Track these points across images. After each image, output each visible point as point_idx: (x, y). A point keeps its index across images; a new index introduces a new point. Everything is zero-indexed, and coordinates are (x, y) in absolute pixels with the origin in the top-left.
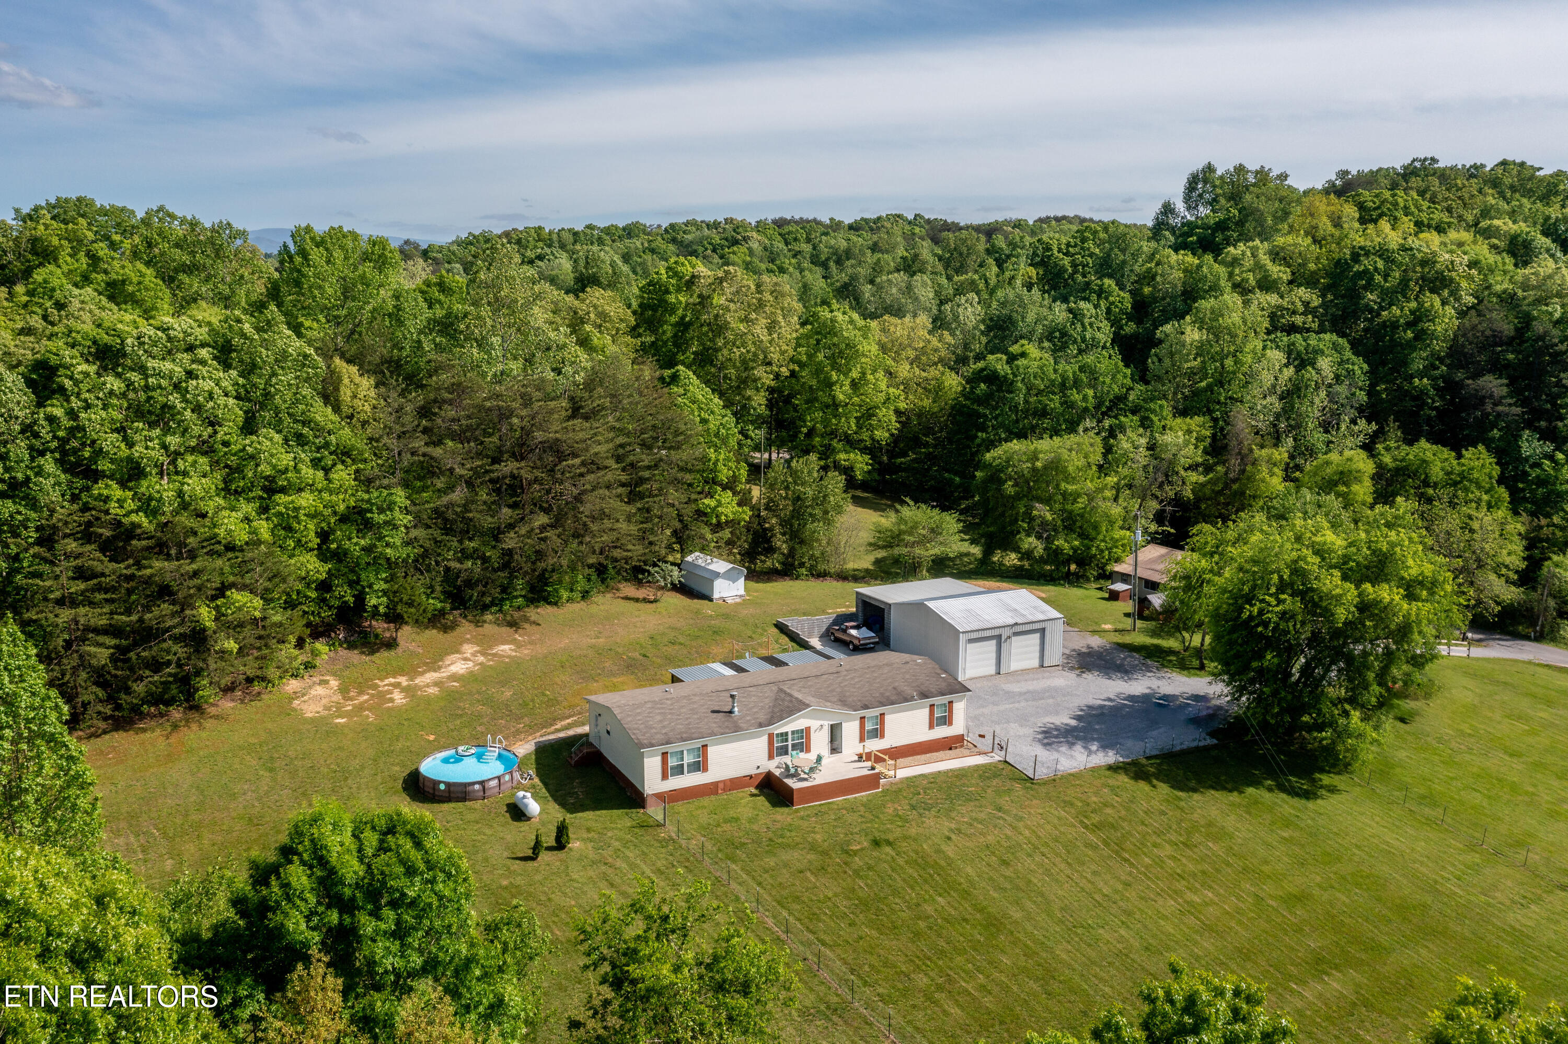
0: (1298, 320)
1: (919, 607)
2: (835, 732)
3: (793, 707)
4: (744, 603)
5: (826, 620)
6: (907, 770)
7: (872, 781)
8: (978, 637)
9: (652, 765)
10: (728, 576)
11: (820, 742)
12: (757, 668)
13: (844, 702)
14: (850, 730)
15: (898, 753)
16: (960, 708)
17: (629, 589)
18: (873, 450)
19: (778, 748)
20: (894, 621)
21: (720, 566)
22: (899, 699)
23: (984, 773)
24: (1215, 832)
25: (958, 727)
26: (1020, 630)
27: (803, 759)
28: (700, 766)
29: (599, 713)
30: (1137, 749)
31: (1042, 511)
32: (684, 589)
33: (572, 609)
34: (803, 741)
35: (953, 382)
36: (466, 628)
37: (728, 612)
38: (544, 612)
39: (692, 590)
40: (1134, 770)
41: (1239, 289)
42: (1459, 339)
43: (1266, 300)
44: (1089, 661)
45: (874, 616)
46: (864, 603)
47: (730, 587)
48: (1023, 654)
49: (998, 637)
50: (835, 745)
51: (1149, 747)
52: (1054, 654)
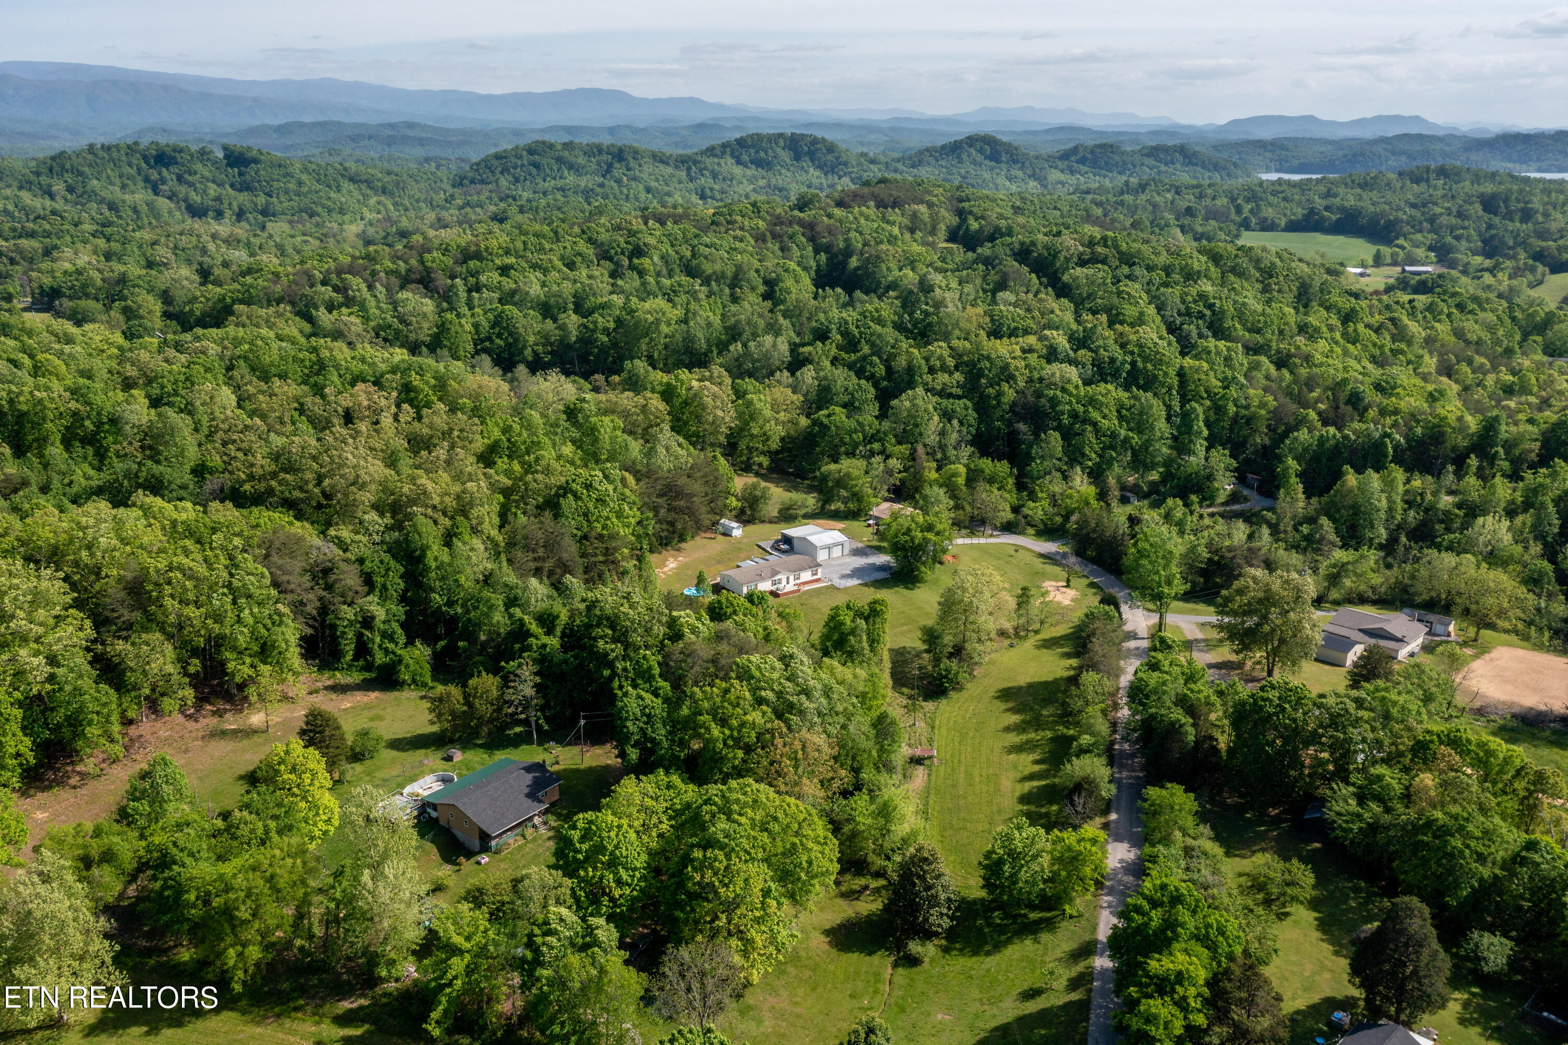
0: (954, 391)
1: (804, 539)
2: (788, 579)
3: (778, 573)
4: (743, 537)
5: (771, 542)
6: (807, 588)
7: (799, 591)
8: (823, 548)
9: (745, 589)
10: (737, 527)
11: (784, 581)
12: (760, 562)
13: (788, 570)
14: (791, 578)
15: (804, 583)
16: (819, 569)
17: (704, 535)
18: (771, 454)
19: (774, 583)
20: (795, 542)
21: (732, 524)
22: (803, 569)
23: (827, 588)
25: (819, 575)
26: (835, 545)
27: (781, 586)
28: (756, 589)
29: (720, 577)
30: (868, 579)
31: (844, 493)
32: (724, 534)
33: (691, 544)
34: (780, 581)
35: (805, 422)
36: (664, 552)
37: (739, 541)
38: (683, 545)
39: (727, 534)
40: (865, 585)
41: (932, 370)
42: (1014, 404)
43: (942, 378)
44: (856, 552)
45: (787, 540)
46: (784, 536)
47: (738, 531)
48: (837, 552)
49: (829, 548)
50: (788, 582)
51: (871, 579)
52: (846, 551)
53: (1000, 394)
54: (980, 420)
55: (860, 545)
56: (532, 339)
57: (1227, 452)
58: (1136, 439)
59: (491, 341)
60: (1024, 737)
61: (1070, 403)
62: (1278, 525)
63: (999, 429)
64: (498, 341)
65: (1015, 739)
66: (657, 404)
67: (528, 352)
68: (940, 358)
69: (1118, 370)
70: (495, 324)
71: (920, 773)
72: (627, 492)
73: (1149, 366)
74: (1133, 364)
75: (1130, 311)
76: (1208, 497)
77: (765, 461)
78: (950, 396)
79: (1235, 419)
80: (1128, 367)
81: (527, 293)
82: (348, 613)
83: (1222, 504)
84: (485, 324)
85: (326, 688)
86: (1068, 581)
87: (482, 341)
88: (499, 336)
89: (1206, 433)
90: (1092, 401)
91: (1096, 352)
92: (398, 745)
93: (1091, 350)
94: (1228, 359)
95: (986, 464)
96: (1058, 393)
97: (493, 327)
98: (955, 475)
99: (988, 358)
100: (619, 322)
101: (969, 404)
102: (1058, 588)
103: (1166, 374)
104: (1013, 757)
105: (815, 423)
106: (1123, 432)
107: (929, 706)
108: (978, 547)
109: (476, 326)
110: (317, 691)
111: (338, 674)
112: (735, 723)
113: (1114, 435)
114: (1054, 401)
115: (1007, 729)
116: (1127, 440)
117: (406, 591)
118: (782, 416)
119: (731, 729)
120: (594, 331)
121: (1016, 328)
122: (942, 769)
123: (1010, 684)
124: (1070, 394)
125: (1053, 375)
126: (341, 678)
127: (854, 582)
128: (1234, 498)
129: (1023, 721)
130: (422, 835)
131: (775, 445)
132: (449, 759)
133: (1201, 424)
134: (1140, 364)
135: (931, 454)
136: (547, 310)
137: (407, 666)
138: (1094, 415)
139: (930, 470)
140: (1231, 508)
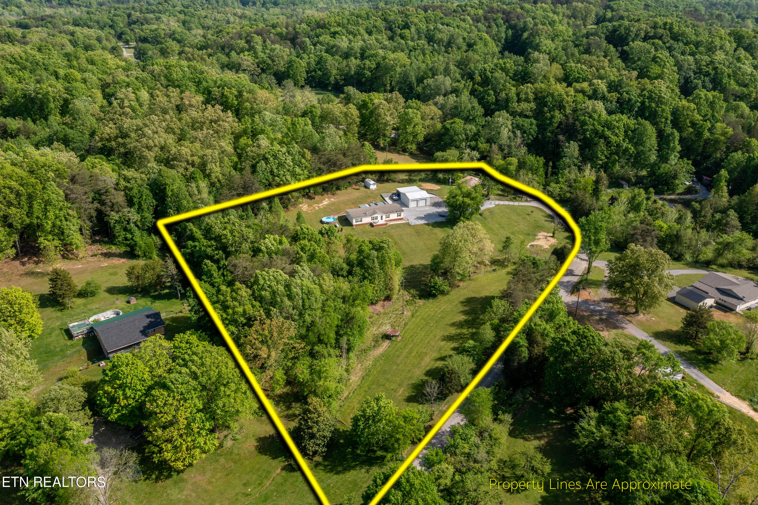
0: (528, 113)
1: (405, 193)
2: (382, 217)
3: (376, 213)
4: (376, 190)
5: (390, 194)
6: (392, 223)
7: (386, 224)
8: (413, 201)
9: (354, 221)
10: (374, 184)
11: (379, 218)
12: (373, 205)
13: (384, 213)
14: (384, 217)
15: (391, 220)
16: (402, 214)
17: (354, 187)
18: (418, 144)
19: (373, 219)
20: (402, 195)
21: (372, 182)
22: (393, 212)
23: (405, 224)
24: (435, 234)
25: (402, 217)
26: (421, 199)
27: (376, 221)
28: (361, 221)
29: (347, 212)
30: (431, 221)
33: (343, 191)
34: (377, 218)
35: (439, 126)
36: (325, 195)
37: (372, 192)
38: (338, 192)
39: (366, 187)
40: (428, 224)
41: (519, 101)
42: (561, 123)
43: (524, 106)
44: (436, 205)
45: (398, 194)
46: (398, 191)
47: (373, 186)
48: (422, 203)
49: (417, 201)
50: (382, 219)
51: (433, 221)
52: (428, 203)
53: (553, 117)
54: (537, 133)
55: (441, 200)
56: (334, 72)
57: (690, 162)
58: (632, 149)
59: (315, 71)
60: (459, 331)
61: (593, 125)
62: (700, 211)
63: (549, 137)
64: (319, 72)
65: (453, 331)
66: (354, 111)
67: (332, 79)
68: (526, 93)
69: (631, 106)
70: (318, 63)
71: (386, 343)
72: (303, 161)
73: (653, 105)
74: (643, 103)
75: (655, 69)
76: (672, 190)
77: (414, 147)
78: (526, 117)
79: (707, 142)
80: (639, 104)
81: (339, 47)
82: (114, 216)
83: (678, 194)
84: (313, 63)
85: (102, 254)
86: (554, 233)
87: (311, 72)
88: (320, 69)
89: (679, 148)
90: (608, 126)
91: (621, 95)
92: (112, 291)
93: (619, 93)
94: (712, 105)
95: (531, 159)
96: (587, 118)
97: (316, 65)
98: (510, 164)
99: (552, 95)
100: (378, 64)
101: (534, 122)
102: (546, 237)
103: (663, 110)
104: (444, 343)
105: (444, 127)
106: (625, 145)
107: (421, 302)
108: (513, 208)
109: (308, 63)
110: (95, 255)
111: (113, 247)
112: (230, 311)
113: (618, 146)
114: (584, 123)
115: (453, 324)
116: (627, 150)
117: (157, 206)
118: (428, 122)
119: (228, 314)
120: (364, 69)
121: (579, 78)
122: (399, 344)
123: (473, 295)
124: (594, 120)
125: (588, 107)
126: (114, 249)
127: (423, 222)
128: (689, 191)
129: (465, 321)
130: (83, 345)
131: (421, 138)
132: (128, 302)
133: (677, 142)
134: (647, 104)
135: (501, 149)
136: (346, 56)
137: (140, 247)
138: (608, 133)
139: (497, 159)
140: (684, 197)
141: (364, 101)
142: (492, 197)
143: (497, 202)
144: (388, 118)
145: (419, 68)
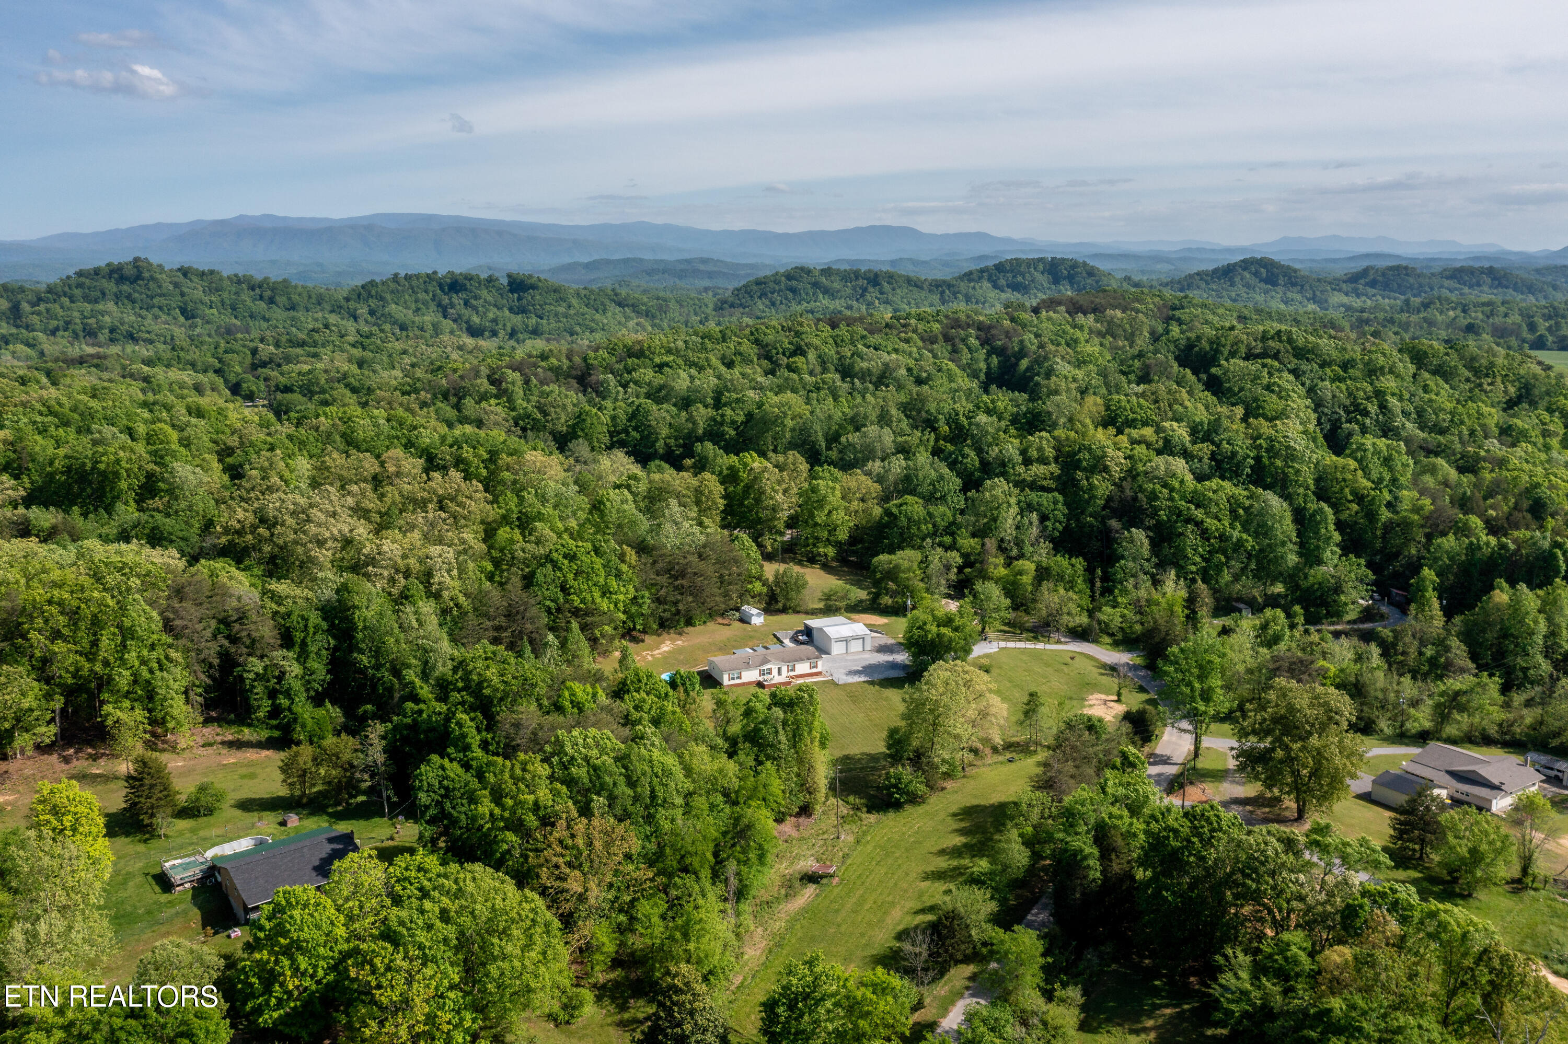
0: (1045, 483)
1: (821, 630)
2: (780, 669)
3: (767, 663)
4: (762, 625)
5: (792, 633)
6: (801, 681)
7: (789, 683)
8: (838, 641)
9: (726, 677)
10: (758, 615)
11: (775, 672)
12: (760, 650)
13: (783, 661)
14: (784, 669)
15: (798, 676)
16: (820, 663)
17: (720, 620)
18: (838, 544)
19: (762, 673)
20: (815, 633)
21: (755, 611)
22: (801, 660)
23: (824, 682)
24: (887, 699)
25: (819, 669)
26: (855, 638)
27: (767, 677)
28: (740, 678)
29: (711, 663)
30: (877, 677)
31: (892, 585)
32: (742, 620)
33: (699, 628)
34: (770, 672)
35: (877, 511)
36: (665, 635)
37: (756, 629)
38: (690, 629)
39: (744, 620)
40: (872, 683)
41: (1027, 462)
42: (1109, 499)
43: (1038, 469)
44: (882, 649)
45: (808, 631)
46: (807, 627)
47: (758, 619)
48: (856, 646)
49: (846, 641)
50: (780, 673)
51: (881, 677)
52: (868, 647)
53: (1093, 487)
54: (1069, 517)
55: (891, 641)
56: (664, 432)
57: (1363, 561)
58: (1250, 542)
59: (626, 431)
60: (954, 863)
61: (1171, 499)
62: (1394, 645)
63: (1091, 526)
64: (634, 434)
65: (943, 863)
66: (713, 485)
67: (660, 445)
68: (1040, 449)
69: (1238, 465)
70: (633, 416)
71: (811, 889)
72: (624, 568)
73: (1279, 463)
74: (1258, 459)
75: (1273, 403)
76: (1335, 613)
77: (831, 551)
78: (1043, 489)
79: (1389, 527)
80: (1251, 461)
81: (672, 388)
82: (256, 665)
83: (1349, 622)
84: (623, 417)
85: (223, 743)
86: (1119, 695)
87: (619, 433)
88: (636, 428)
89: (1337, 537)
90: (1199, 501)
91: (1218, 446)
92: (246, 805)
93: (1213, 443)
94: (1387, 461)
95: (1062, 562)
96: (1158, 487)
97: (629, 420)
98: (1020, 573)
99: (1089, 450)
100: (750, 416)
101: (1060, 498)
102: (1105, 702)
103: (1298, 472)
104: (927, 884)
105: (888, 513)
106: (1236, 534)
107: (872, 818)
108: (1035, 654)
109: (614, 418)
110: (210, 745)
111: (246, 730)
112: (509, 802)
113: (1223, 537)
114: (1153, 496)
115: (942, 852)
116: (1240, 544)
117: (336, 649)
118: (855, 505)
119: (504, 809)
120: (722, 424)
121: (1135, 420)
122: (836, 891)
123: (975, 802)
124: (1172, 490)
125: (1158, 467)
126: (247, 734)
127: (863, 678)
128: (1368, 615)
129: (965, 845)
130: (193, 900)
131: (843, 535)
132: (283, 824)
133: (1332, 527)
134: (1265, 461)
135: (1002, 548)
136: (686, 403)
137: (303, 726)
138: (1199, 514)
139: (996, 566)
140: (1361, 626)
141: (731, 468)
142: (991, 634)
143: (1003, 644)
144: (780, 497)
145: (830, 417)
